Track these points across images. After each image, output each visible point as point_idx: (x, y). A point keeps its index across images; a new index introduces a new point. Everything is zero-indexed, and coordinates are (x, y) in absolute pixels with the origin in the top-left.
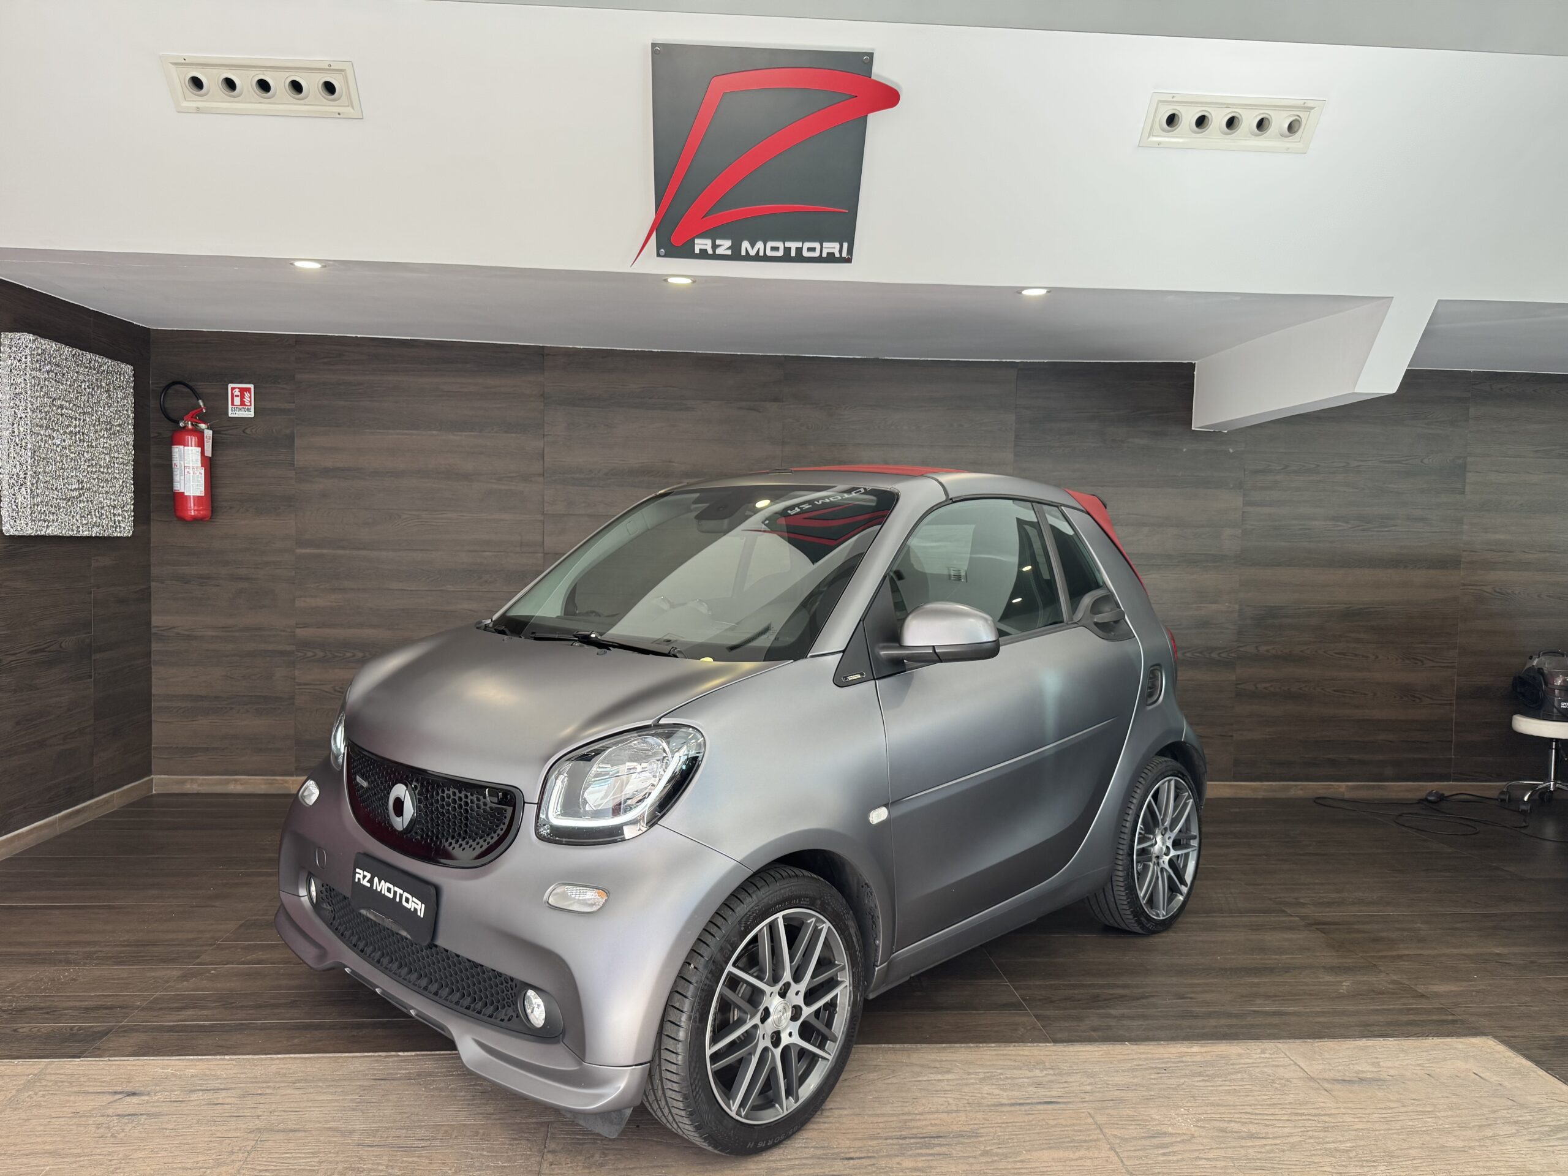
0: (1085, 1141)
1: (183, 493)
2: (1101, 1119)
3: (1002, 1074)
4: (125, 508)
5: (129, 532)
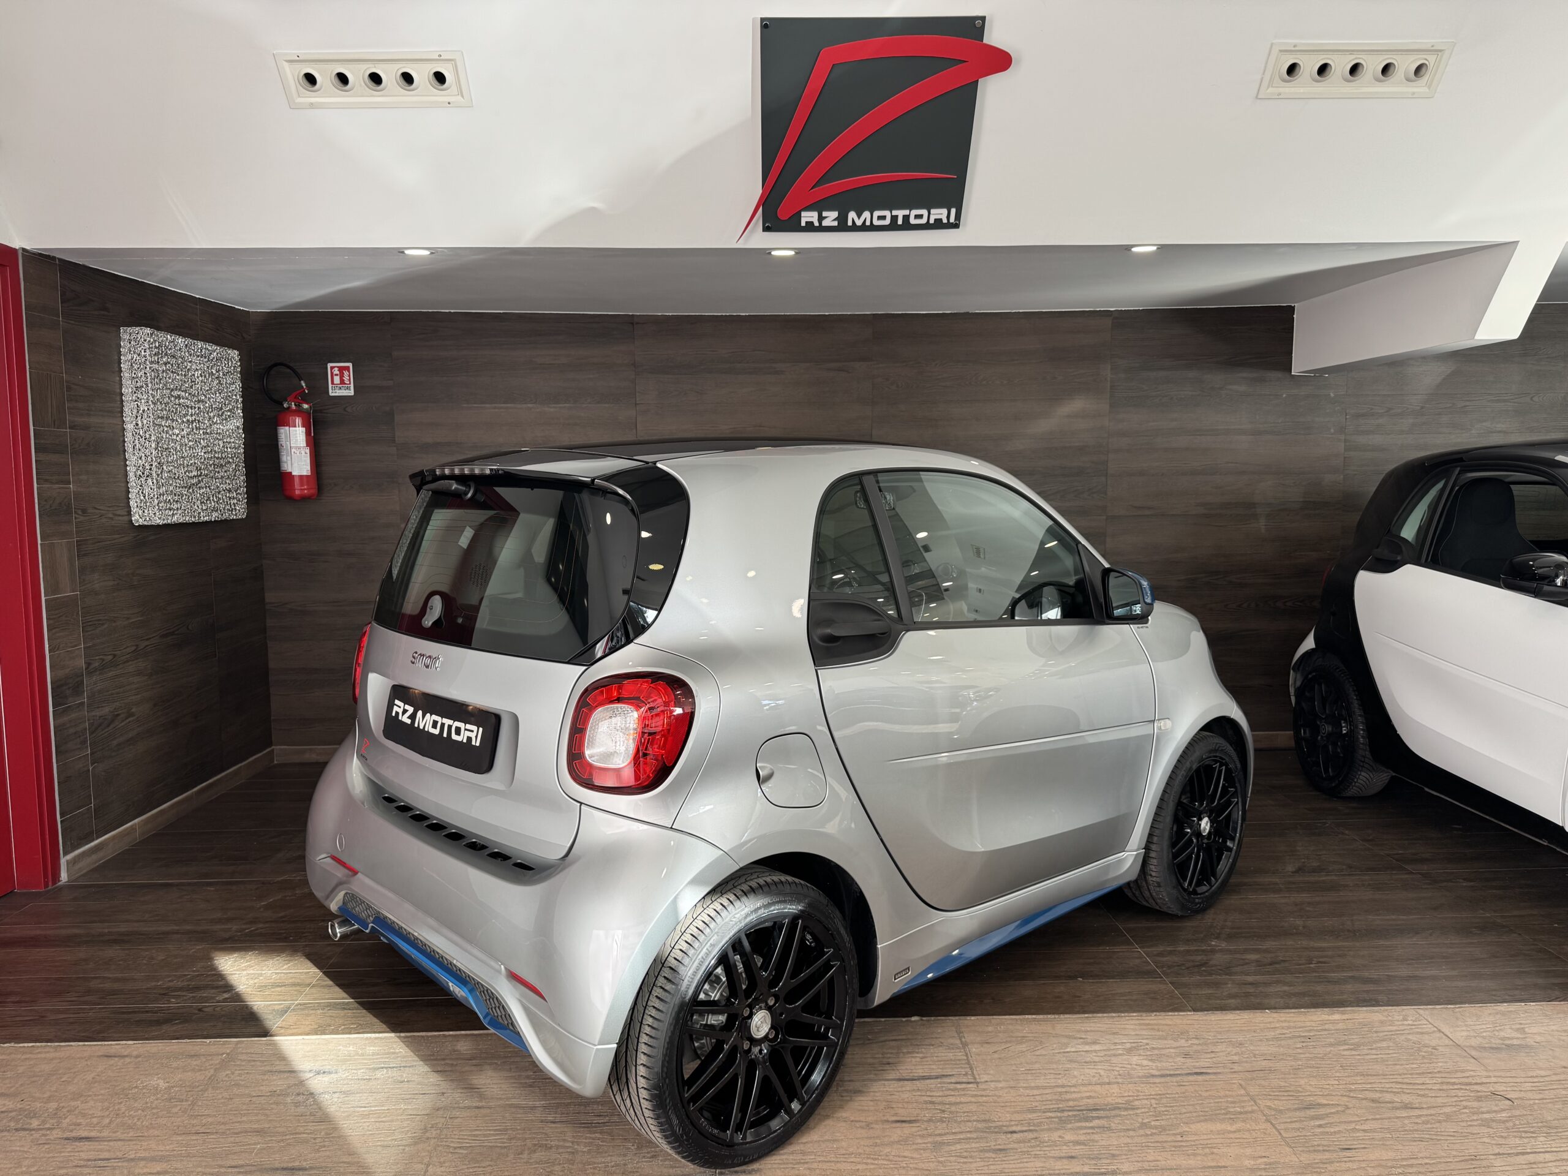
0: (1241, 1113)
1: (291, 473)
2: (1253, 1090)
3: (1147, 1044)
4: (239, 491)
5: (243, 514)
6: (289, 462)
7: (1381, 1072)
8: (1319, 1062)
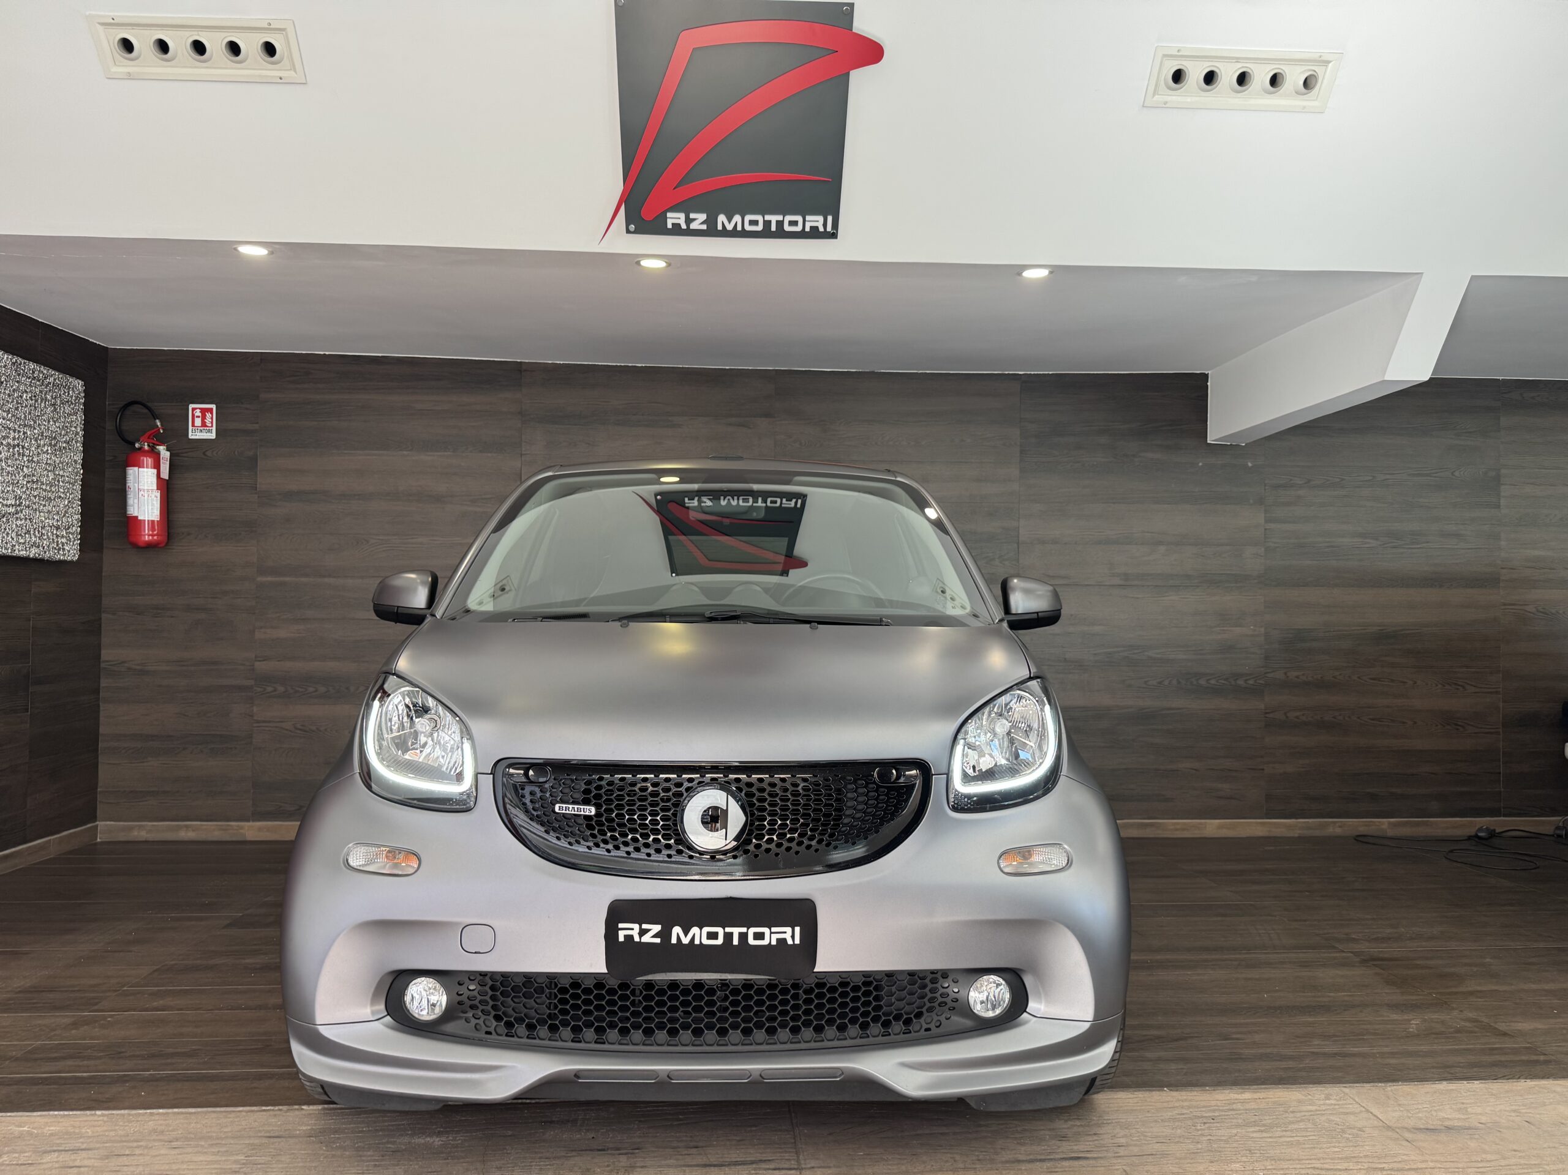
1: (137, 517)
4: (70, 530)
5: (74, 556)
6: (136, 506)
7: (1296, 1157)
8: (1222, 1145)
